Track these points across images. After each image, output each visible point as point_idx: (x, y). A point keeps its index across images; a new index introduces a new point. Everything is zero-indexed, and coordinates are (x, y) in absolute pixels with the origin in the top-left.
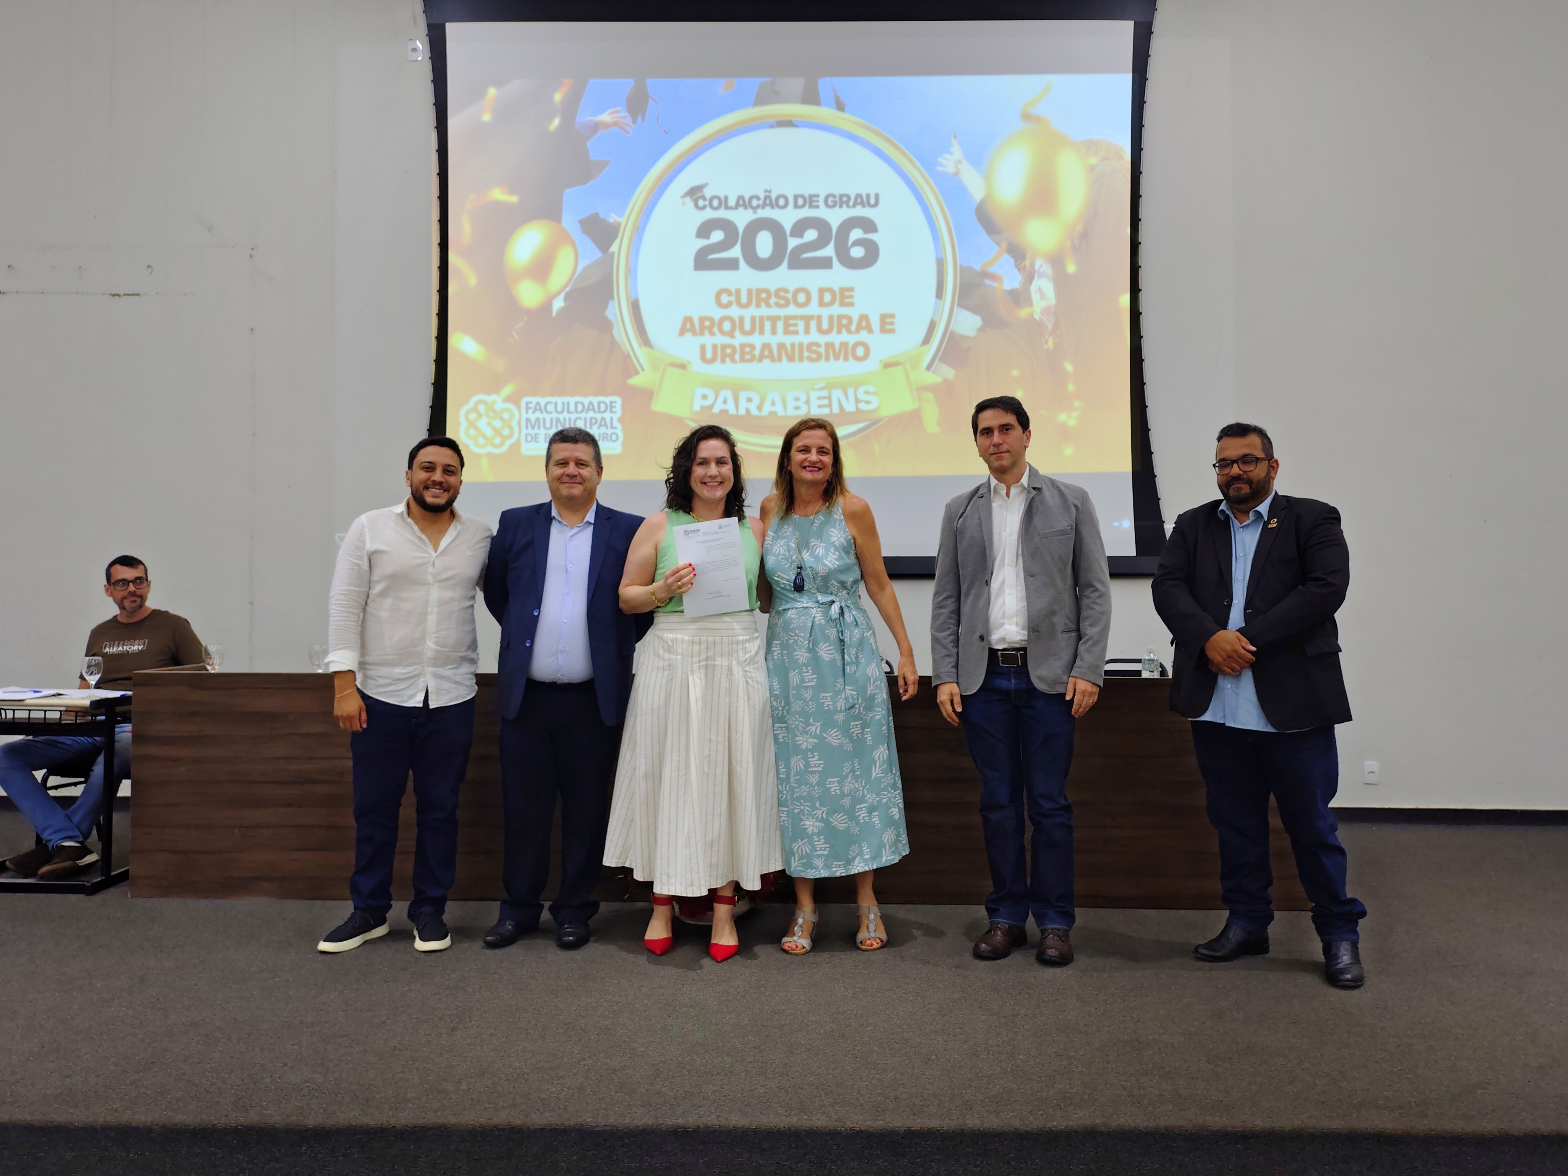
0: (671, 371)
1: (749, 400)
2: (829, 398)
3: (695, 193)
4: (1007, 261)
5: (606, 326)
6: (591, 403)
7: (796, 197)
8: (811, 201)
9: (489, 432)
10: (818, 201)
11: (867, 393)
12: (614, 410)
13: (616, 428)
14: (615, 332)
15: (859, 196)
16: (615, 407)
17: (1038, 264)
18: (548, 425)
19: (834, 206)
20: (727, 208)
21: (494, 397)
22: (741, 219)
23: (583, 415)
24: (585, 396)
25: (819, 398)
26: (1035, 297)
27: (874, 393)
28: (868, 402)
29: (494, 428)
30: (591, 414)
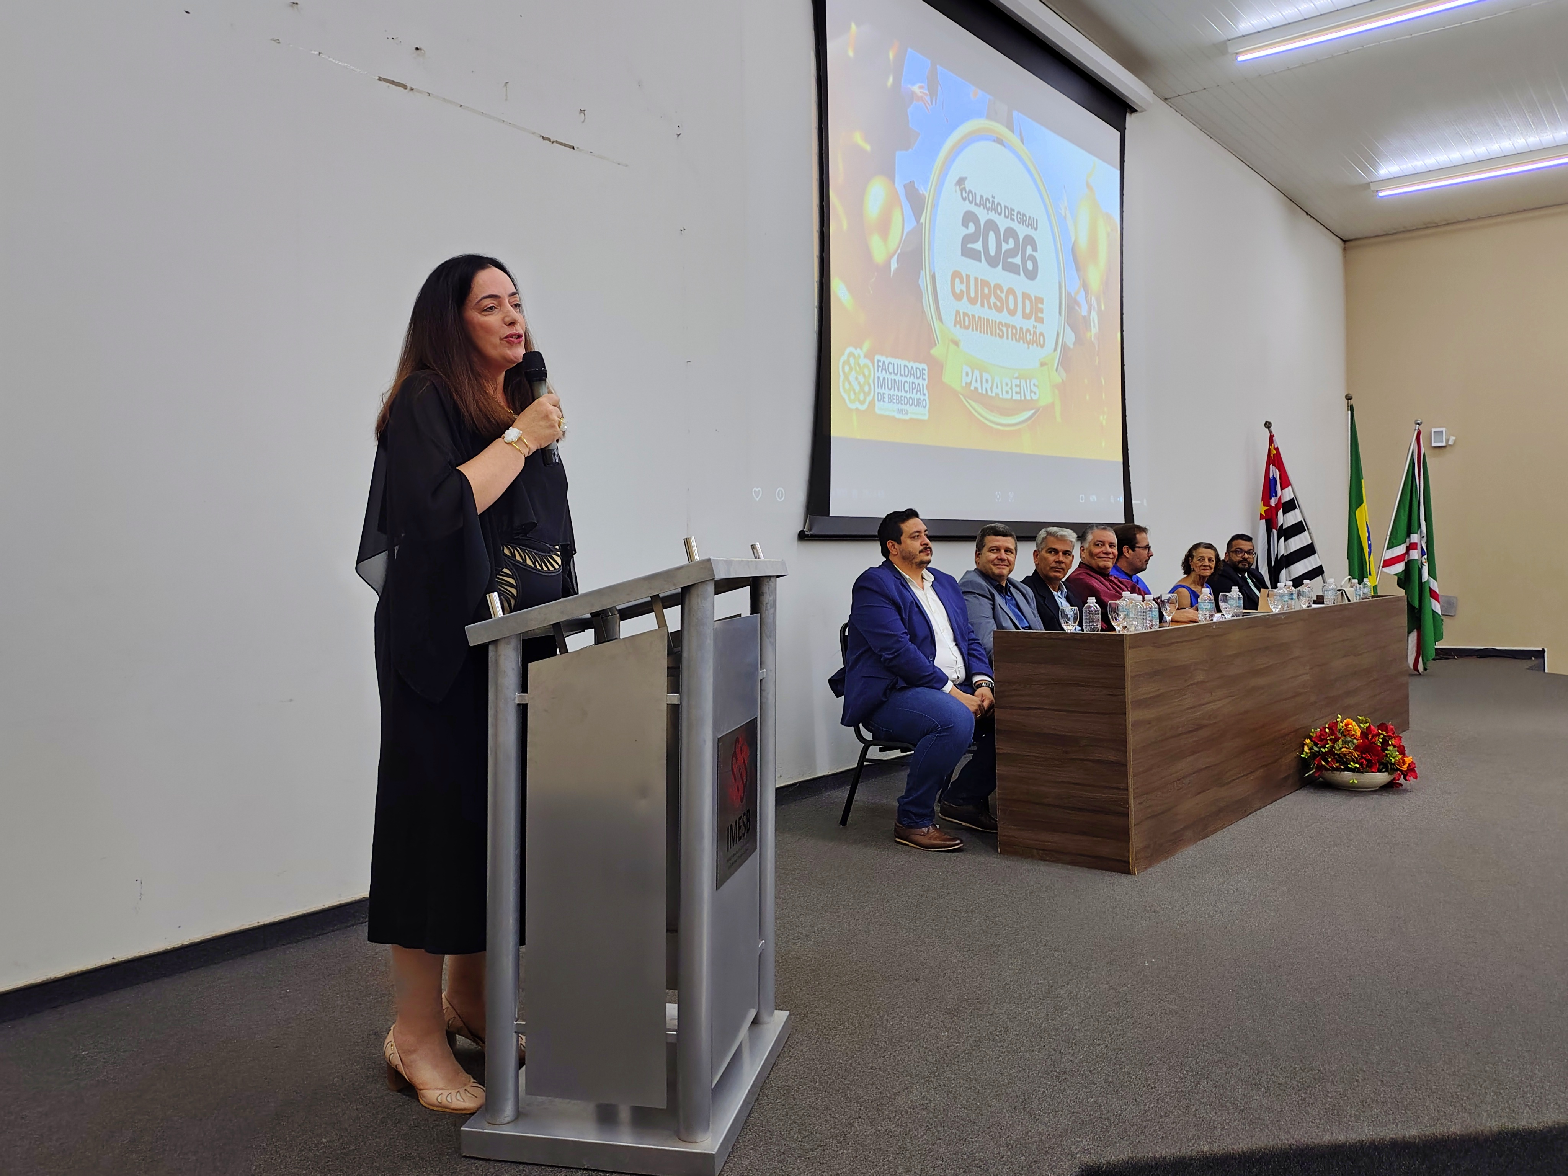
0: (952, 346)
1: (987, 381)
2: (1019, 386)
3: (961, 181)
4: (1082, 293)
5: (919, 295)
6: (912, 368)
7: (1005, 207)
8: (1010, 213)
9: (857, 388)
10: (1014, 215)
11: (1034, 385)
12: (924, 377)
13: (924, 395)
14: (924, 300)
15: (1030, 217)
16: (925, 374)
17: (1093, 298)
18: (890, 387)
19: (1019, 223)
20: (976, 204)
21: (858, 350)
22: (983, 216)
23: (908, 379)
24: (909, 362)
25: (1016, 386)
26: (1092, 324)
27: (1037, 386)
28: (1035, 393)
29: (859, 383)
30: (912, 379)
